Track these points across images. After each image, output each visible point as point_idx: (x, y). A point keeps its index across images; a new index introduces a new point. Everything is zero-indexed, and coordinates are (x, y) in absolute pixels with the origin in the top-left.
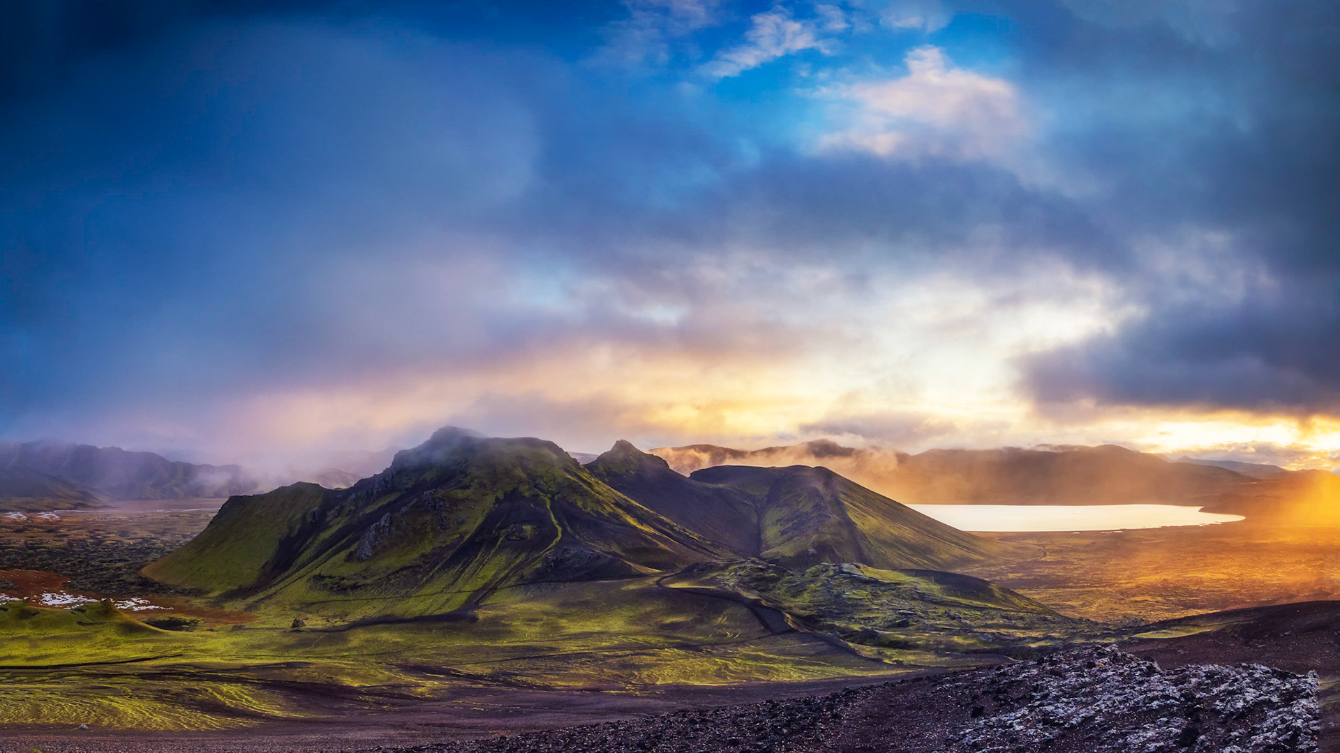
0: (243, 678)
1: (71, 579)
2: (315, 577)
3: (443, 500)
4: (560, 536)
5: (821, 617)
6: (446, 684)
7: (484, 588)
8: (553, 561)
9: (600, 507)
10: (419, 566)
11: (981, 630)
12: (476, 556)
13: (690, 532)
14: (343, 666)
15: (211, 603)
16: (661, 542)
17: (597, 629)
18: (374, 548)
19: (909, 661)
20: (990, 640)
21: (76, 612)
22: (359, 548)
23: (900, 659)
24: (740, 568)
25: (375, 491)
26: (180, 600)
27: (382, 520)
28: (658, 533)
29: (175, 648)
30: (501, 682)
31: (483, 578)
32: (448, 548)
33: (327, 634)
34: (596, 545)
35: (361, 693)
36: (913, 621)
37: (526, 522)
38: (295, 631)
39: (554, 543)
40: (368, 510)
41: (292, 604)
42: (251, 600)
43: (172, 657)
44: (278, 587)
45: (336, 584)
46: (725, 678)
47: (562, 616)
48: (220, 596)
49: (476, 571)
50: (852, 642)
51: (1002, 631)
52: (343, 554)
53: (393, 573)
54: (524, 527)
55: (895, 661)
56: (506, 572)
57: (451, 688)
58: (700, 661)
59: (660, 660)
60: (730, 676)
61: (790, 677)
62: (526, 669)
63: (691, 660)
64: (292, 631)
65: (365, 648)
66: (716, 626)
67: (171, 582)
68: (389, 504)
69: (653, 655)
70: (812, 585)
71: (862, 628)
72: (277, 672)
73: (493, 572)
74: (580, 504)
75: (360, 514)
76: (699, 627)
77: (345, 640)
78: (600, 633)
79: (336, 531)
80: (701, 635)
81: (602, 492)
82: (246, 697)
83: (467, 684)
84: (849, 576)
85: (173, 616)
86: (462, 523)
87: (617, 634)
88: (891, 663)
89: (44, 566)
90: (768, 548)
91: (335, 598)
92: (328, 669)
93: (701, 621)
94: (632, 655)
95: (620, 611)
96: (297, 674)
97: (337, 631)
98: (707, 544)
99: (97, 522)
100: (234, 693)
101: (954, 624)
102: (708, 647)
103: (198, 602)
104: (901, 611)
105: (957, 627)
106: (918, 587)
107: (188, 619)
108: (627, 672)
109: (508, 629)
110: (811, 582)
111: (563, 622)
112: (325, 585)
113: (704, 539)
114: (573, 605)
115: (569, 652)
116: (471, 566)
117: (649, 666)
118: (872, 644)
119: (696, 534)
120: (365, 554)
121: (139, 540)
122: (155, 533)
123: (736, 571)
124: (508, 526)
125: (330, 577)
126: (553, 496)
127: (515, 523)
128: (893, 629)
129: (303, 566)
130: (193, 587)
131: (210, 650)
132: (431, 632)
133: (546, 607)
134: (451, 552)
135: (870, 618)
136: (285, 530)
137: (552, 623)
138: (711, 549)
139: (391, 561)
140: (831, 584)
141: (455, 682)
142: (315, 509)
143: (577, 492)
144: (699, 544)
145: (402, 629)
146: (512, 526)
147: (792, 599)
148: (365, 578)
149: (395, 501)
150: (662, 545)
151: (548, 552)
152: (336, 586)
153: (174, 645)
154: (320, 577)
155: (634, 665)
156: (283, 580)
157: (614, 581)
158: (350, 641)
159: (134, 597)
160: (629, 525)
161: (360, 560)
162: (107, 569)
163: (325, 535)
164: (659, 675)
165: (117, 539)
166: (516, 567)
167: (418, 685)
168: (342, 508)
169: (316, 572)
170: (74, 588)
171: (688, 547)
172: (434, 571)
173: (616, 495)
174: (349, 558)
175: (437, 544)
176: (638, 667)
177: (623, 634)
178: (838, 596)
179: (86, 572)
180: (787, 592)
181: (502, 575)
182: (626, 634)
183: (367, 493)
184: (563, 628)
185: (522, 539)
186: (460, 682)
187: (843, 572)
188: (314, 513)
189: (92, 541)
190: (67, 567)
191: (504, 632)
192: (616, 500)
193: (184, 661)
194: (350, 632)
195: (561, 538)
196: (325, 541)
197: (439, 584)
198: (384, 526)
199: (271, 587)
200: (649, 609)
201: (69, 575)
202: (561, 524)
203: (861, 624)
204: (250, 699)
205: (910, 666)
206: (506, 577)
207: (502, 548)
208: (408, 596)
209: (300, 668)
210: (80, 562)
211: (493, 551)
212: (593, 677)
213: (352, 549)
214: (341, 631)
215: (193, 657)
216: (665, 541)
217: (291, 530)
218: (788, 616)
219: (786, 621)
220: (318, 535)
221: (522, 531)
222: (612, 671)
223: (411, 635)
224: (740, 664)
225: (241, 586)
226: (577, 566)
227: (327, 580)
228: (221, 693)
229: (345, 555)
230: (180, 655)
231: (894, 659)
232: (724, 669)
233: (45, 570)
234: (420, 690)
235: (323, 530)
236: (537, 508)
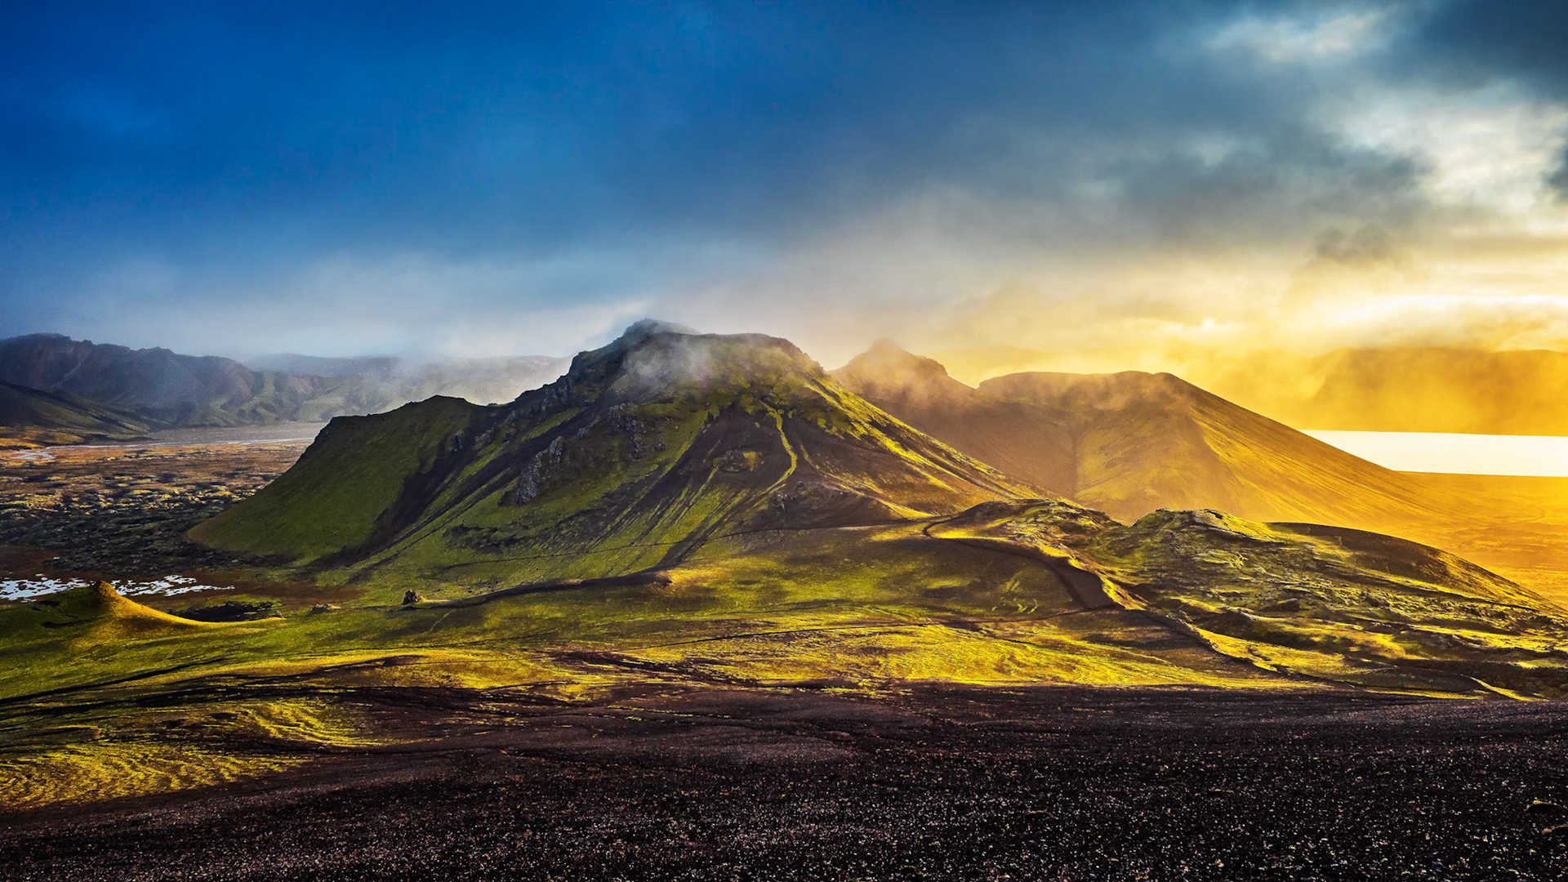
0: (313, 688)
1: (60, 554)
2: (455, 529)
3: (635, 418)
4: (794, 466)
5: (1161, 588)
6: (611, 679)
7: (691, 536)
8: (783, 500)
9: (850, 427)
10: (601, 509)
11: (1425, 628)
12: (680, 495)
13: (976, 462)
14: (471, 657)
15: (296, 575)
16: (933, 475)
17: (836, 595)
18: (540, 485)
19: (1298, 668)
20: (1443, 647)
21: (43, 607)
22: (519, 486)
23: (1284, 664)
24: (1043, 512)
25: (544, 408)
26: (247, 574)
27: (551, 446)
28: (930, 464)
29: (213, 649)
30: (690, 673)
31: (688, 525)
32: (642, 484)
33: (454, 610)
34: (843, 479)
35: (484, 699)
36: (1308, 604)
37: (746, 448)
38: (407, 608)
39: (785, 476)
40: (536, 433)
41: (420, 570)
42: (359, 567)
43: (204, 664)
44: (400, 546)
45: (484, 538)
46: (1007, 673)
47: (787, 577)
48: (311, 564)
49: (678, 515)
50: (1208, 629)
51: (1466, 633)
52: (496, 496)
53: (565, 521)
54: (746, 455)
55: (1274, 666)
56: (721, 515)
57: (617, 685)
58: (974, 646)
59: (919, 643)
60: (1016, 671)
61: (1105, 678)
62: (728, 654)
63: (962, 642)
64: (404, 609)
65: (506, 628)
66: (1003, 595)
67: (234, 548)
68: (564, 425)
69: (911, 634)
70: (1149, 540)
71: (1222, 609)
72: (367, 673)
73: (703, 517)
74: (822, 423)
75: (523, 439)
76: (979, 595)
77: (479, 619)
78: (838, 601)
79: (487, 465)
80: (980, 606)
81: (853, 407)
82: (307, 718)
83: (639, 677)
84: (1205, 529)
85: (233, 598)
86: (662, 449)
87: (861, 603)
88: (1268, 668)
89: (11, 537)
90: (1087, 486)
91: (481, 558)
92: (445, 666)
93: (981, 587)
94: (880, 633)
95: (867, 570)
96: (397, 674)
97: (468, 605)
98: (999, 479)
99: (122, 463)
100: (290, 713)
101: (1378, 614)
102: (988, 624)
103: (275, 575)
104: (1288, 587)
105: (1380, 618)
106: (1315, 551)
107: (255, 601)
108: (868, 659)
109: (712, 595)
110: (1146, 535)
111: (789, 585)
112: (469, 540)
113: (995, 472)
114: (805, 561)
115: (792, 629)
116: (671, 509)
117: (901, 651)
118: (1240, 635)
119: (985, 466)
120: (527, 495)
121: (189, 487)
122: (219, 474)
123: (1036, 516)
124: (724, 453)
125: (477, 528)
126: (786, 412)
127: (733, 449)
128: (1274, 614)
129: (438, 514)
130: (270, 553)
131: (273, 647)
132: (605, 602)
133: (769, 564)
134: (646, 490)
135: (1235, 594)
136: (414, 465)
137: (774, 587)
138: (1005, 485)
139: (565, 504)
140: (1177, 540)
141: (625, 676)
142: (459, 433)
143: (819, 407)
144: (988, 478)
145: (564, 599)
146: (729, 453)
147: (1117, 559)
148: (526, 528)
149: (573, 420)
150: (934, 480)
151: (777, 489)
152: (485, 540)
153: (211, 645)
154: (463, 529)
155: (881, 649)
156: (408, 535)
157: (862, 528)
158: (487, 619)
159: (169, 574)
160: (887, 452)
161: (520, 503)
162: (128, 533)
163: (472, 470)
164: (913, 665)
165: (152, 487)
166: (732, 510)
167: (570, 682)
168: (497, 431)
169: (458, 522)
170: (63, 567)
171: (971, 482)
172: (621, 516)
173: (872, 410)
174: (504, 501)
175: (626, 479)
176: (884, 652)
177: (870, 603)
178: (1186, 558)
179: (89, 542)
180: (1110, 549)
181: (715, 520)
182: (875, 603)
183: (533, 410)
184: (786, 593)
185: (742, 470)
186: (632, 676)
187: (1195, 523)
188: (457, 438)
189: (107, 491)
190: (55, 535)
191: (705, 600)
192: (871, 418)
193: (224, 669)
194: (492, 604)
195: (796, 469)
196: (471, 477)
197: (629, 534)
198: (554, 455)
199: (389, 547)
200: (910, 567)
201: (57, 548)
202: (796, 449)
203: (1222, 602)
204: (312, 721)
205: (1298, 676)
206: (720, 523)
207: (716, 481)
208: (584, 551)
209: (403, 665)
210: (80, 526)
211: (703, 487)
212: (820, 665)
213: (509, 488)
214: (475, 605)
215: (240, 661)
216: (939, 475)
217: (423, 463)
218: (1110, 584)
219: (1105, 591)
220: (462, 469)
221: (743, 460)
222: (847, 658)
223: (575, 607)
224: (1032, 653)
225: (345, 547)
226: (815, 507)
227: (471, 534)
228: (269, 717)
229: (500, 497)
230: (221, 661)
231: (1272, 662)
232: (1009, 659)
233: (14, 543)
234: (570, 689)
235: (470, 461)
236: (764, 428)
